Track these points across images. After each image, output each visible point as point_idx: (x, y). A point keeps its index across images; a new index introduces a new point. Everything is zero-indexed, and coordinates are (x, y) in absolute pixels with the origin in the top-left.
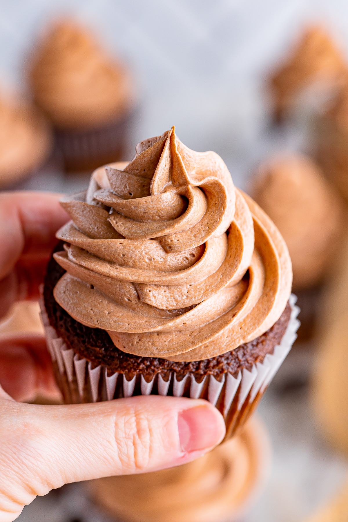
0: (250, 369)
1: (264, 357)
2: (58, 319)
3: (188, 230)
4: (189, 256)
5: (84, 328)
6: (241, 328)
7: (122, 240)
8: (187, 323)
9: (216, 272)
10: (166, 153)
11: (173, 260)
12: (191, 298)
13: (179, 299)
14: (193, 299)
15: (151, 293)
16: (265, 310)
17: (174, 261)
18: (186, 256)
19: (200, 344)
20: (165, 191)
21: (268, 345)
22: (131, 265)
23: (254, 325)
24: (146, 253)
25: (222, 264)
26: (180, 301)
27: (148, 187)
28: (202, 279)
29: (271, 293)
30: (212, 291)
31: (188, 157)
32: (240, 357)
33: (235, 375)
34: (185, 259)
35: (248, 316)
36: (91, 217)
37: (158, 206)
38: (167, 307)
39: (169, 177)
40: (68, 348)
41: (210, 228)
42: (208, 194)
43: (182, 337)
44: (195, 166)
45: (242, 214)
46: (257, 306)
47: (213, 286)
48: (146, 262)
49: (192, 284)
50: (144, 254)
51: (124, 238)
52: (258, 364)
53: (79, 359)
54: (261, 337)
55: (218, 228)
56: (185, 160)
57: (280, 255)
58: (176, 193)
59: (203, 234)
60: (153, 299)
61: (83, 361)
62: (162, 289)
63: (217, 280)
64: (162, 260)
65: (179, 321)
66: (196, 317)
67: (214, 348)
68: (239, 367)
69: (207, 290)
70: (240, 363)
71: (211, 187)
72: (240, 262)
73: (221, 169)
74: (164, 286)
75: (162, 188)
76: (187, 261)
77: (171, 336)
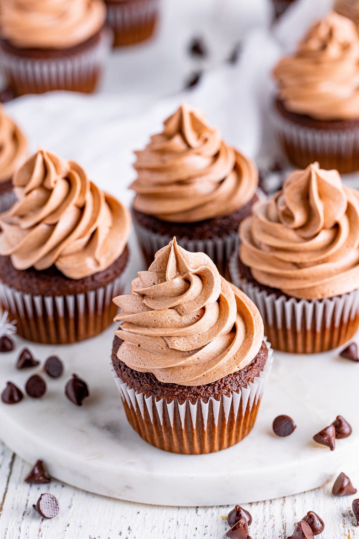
0: (246, 386)
1: (253, 379)
2: (123, 371)
3: (193, 300)
4: (196, 317)
5: (139, 373)
6: (234, 359)
7: (152, 311)
8: (200, 358)
9: (214, 325)
10: (172, 254)
11: (186, 319)
12: (201, 342)
13: (193, 343)
14: (202, 342)
15: (175, 342)
16: (248, 346)
17: (187, 321)
18: (194, 316)
19: (210, 370)
20: (175, 277)
21: (255, 371)
22: (160, 326)
23: (242, 355)
24: (168, 318)
25: (218, 320)
26: (194, 345)
27: (165, 278)
28: (206, 330)
29: (250, 336)
30: (213, 336)
31: (187, 256)
32: (238, 380)
33: (237, 391)
34: (194, 318)
35: (238, 351)
36: (133, 303)
37: (172, 287)
38: (186, 350)
39: (177, 269)
40: (131, 388)
41: (206, 297)
42: (202, 278)
43: (199, 368)
44: (192, 261)
45: (227, 291)
46: (243, 344)
47: (213, 333)
48: (169, 323)
49: (200, 333)
50: (167, 318)
51: (154, 310)
52: (250, 383)
53: (139, 393)
54: (249, 366)
55: (211, 296)
56: (185, 258)
57: (254, 315)
58: (182, 279)
59: (202, 301)
60: (177, 345)
61: (141, 394)
62: (182, 339)
63: (215, 329)
64: (179, 320)
65: (195, 356)
66: (205, 353)
67: (220, 373)
68: (238, 386)
69: (210, 336)
70: (238, 384)
71: (203, 273)
72: (228, 317)
73: (209, 263)
74: (183, 336)
75: (173, 277)
76: (195, 320)
77: (192, 368)
